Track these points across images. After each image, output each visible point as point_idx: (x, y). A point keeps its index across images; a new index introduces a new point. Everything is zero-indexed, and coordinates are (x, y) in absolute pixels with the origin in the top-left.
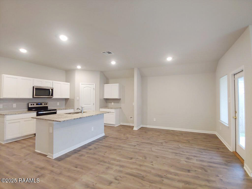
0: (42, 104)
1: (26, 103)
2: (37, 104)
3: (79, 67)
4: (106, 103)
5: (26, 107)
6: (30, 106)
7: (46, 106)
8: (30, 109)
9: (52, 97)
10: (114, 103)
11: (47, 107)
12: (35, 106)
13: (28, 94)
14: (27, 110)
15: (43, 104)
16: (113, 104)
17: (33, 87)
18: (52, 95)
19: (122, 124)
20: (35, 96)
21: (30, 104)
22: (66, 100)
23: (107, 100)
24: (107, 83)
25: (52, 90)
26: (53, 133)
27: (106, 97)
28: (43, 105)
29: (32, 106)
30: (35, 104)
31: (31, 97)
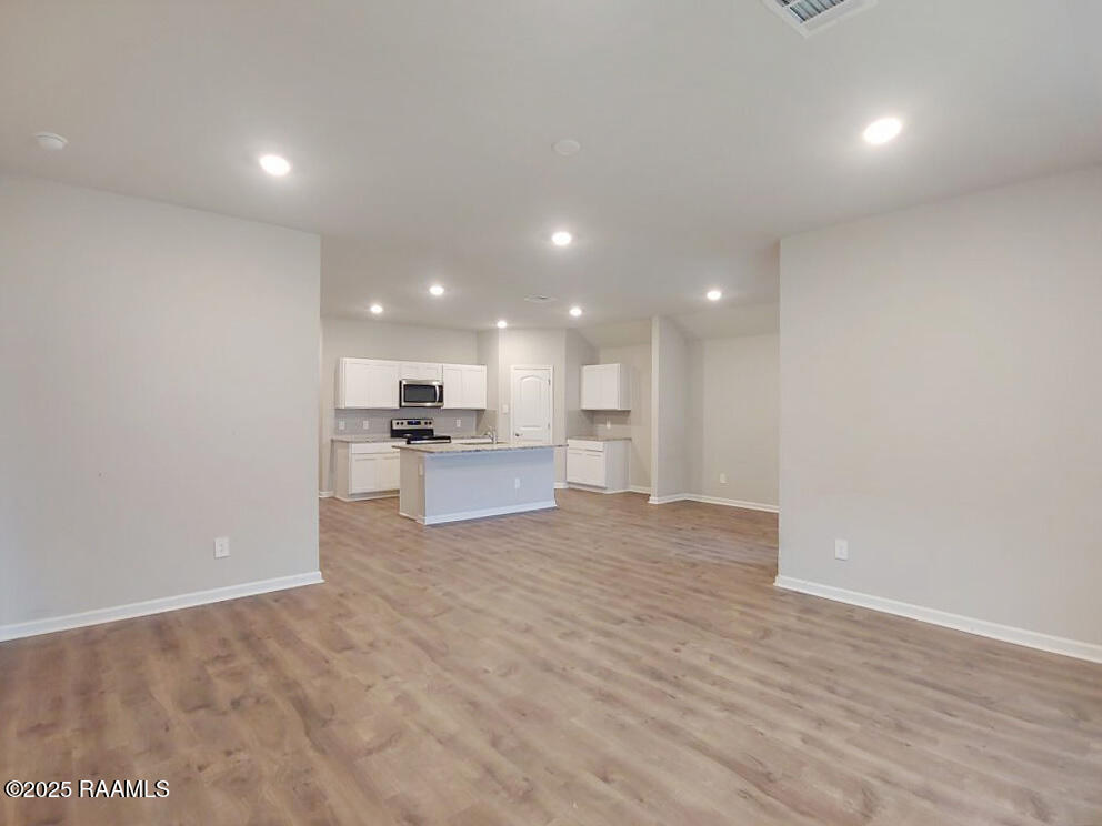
0: (419, 423)
1: (387, 420)
2: (409, 423)
3: (502, 324)
4: (592, 422)
5: (387, 428)
6: (395, 427)
7: (429, 427)
8: (396, 434)
9: (440, 404)
10: (612, 423)
11: (432, 430)
12: (406, 427)
13: (391, 400)
14: (389, 435)
15: (422, 422)
16: (609, 426)
17: (401, 383)
18: (441, 400)
19: (633, 489)
20: (403, 404)
21: (395, 422)
22: (480, 412)
23: (594, 416)
24: (593, 361)
25: (441, 387)
26: (424, 476)
27: (586, 406)
28: (422, 426)
29: (399, 427)
30: (405, 422)
31: (397, 406)
